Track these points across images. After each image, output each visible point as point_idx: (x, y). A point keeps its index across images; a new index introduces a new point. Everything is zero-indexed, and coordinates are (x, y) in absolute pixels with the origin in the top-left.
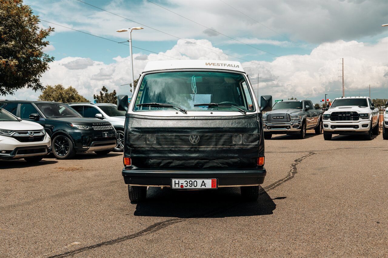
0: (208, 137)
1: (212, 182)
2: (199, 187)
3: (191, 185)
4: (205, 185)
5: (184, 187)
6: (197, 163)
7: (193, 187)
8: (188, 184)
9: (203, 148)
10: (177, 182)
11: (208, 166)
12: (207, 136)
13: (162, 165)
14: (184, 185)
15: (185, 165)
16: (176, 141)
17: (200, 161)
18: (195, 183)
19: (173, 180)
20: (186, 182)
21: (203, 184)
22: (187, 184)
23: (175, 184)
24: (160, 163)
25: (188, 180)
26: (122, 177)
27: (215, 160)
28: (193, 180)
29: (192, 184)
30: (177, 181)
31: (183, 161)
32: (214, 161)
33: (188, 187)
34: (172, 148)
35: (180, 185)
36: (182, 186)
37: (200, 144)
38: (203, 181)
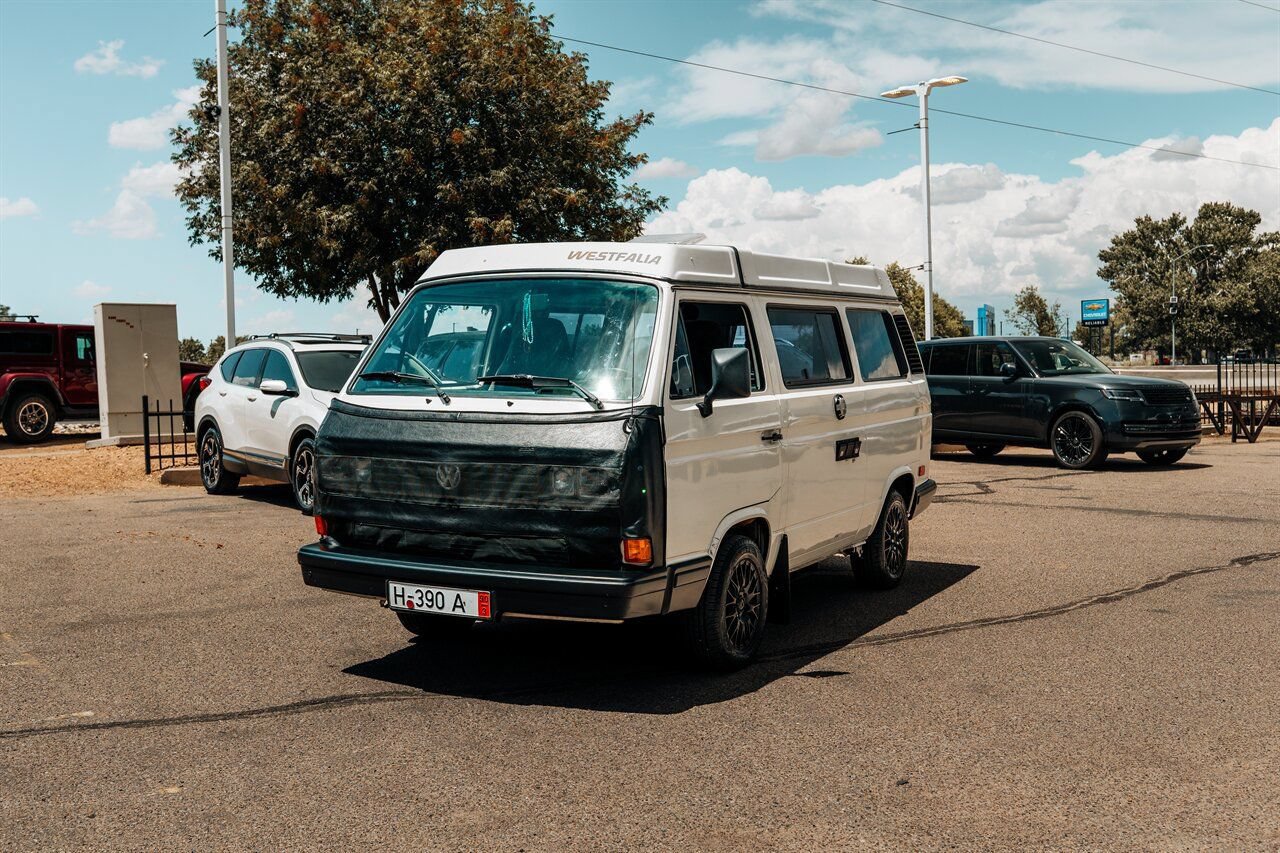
0: (480, 473)
1: (481, 600)
2: (448, 610)
3: (430, 604)
4: (462, 607)
5: (416, 607)
6: (458, 545)
7: (435, 609)
8: (424, 599)
9: (471, 503)
10: (399, 592)
11: (484, 555)
12: (479, 469)
13: (381, 540)
14: (416, 601)
15: (430, 546)
16: (407, 479)
17: (464, 538)
18: (440, 596)
19: (392, 586)
20: (420, 595)
21: (459, 604)
22: (421, 598)
23: (396, 595)
24: (377, 536)
25: (424, 590)
26: (298, 568)
27: (498, 538)
28: (435, 591)
29: (432, 600)
30: (399, 587)
31: (424, 536)
32: (498, 541)
33: (425, 608)
34: (400, 497)
35: (406, 599)
36: (410, 603)
37: (462, 490)
38: (458, 596)
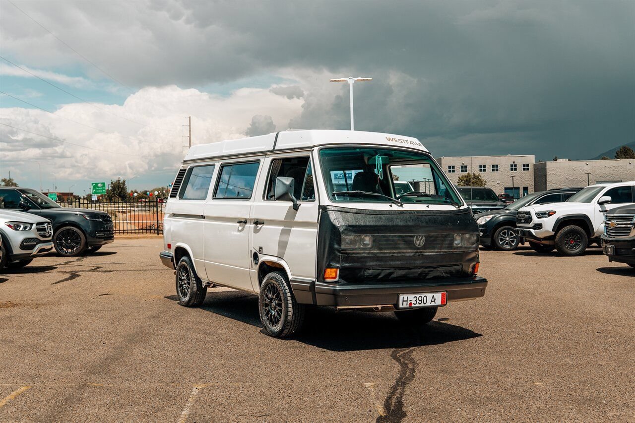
0: (432, 239)
1: (443, 296)
2: (428, 304)
3: (420, 302)
4: (434, 301)
5: (413, 305)
6: (421, 273)
7: (422, 305)
8: (417, 300)
9: (427, 253)
10: (405, 299)
12: (432, 236)
13: (380, 276)
14: (413, 302)
16: (399, 244)
17: (424, 269)
18: (425, 298)
19: (401, 297)
20: (415, 299)
21: (433, 300)
22: (416, 301)
23: (403, 301)
25: (418, 296)
27: (439, 268)
28: (423, 295)
29: (421, 300)
30: (405, 297)
31: (406, 271)
33: (418, 305)
34: (394, 253)
35: (409, 302)
36: (411, 304)
37: (424, 247)
38: (433, 296)
